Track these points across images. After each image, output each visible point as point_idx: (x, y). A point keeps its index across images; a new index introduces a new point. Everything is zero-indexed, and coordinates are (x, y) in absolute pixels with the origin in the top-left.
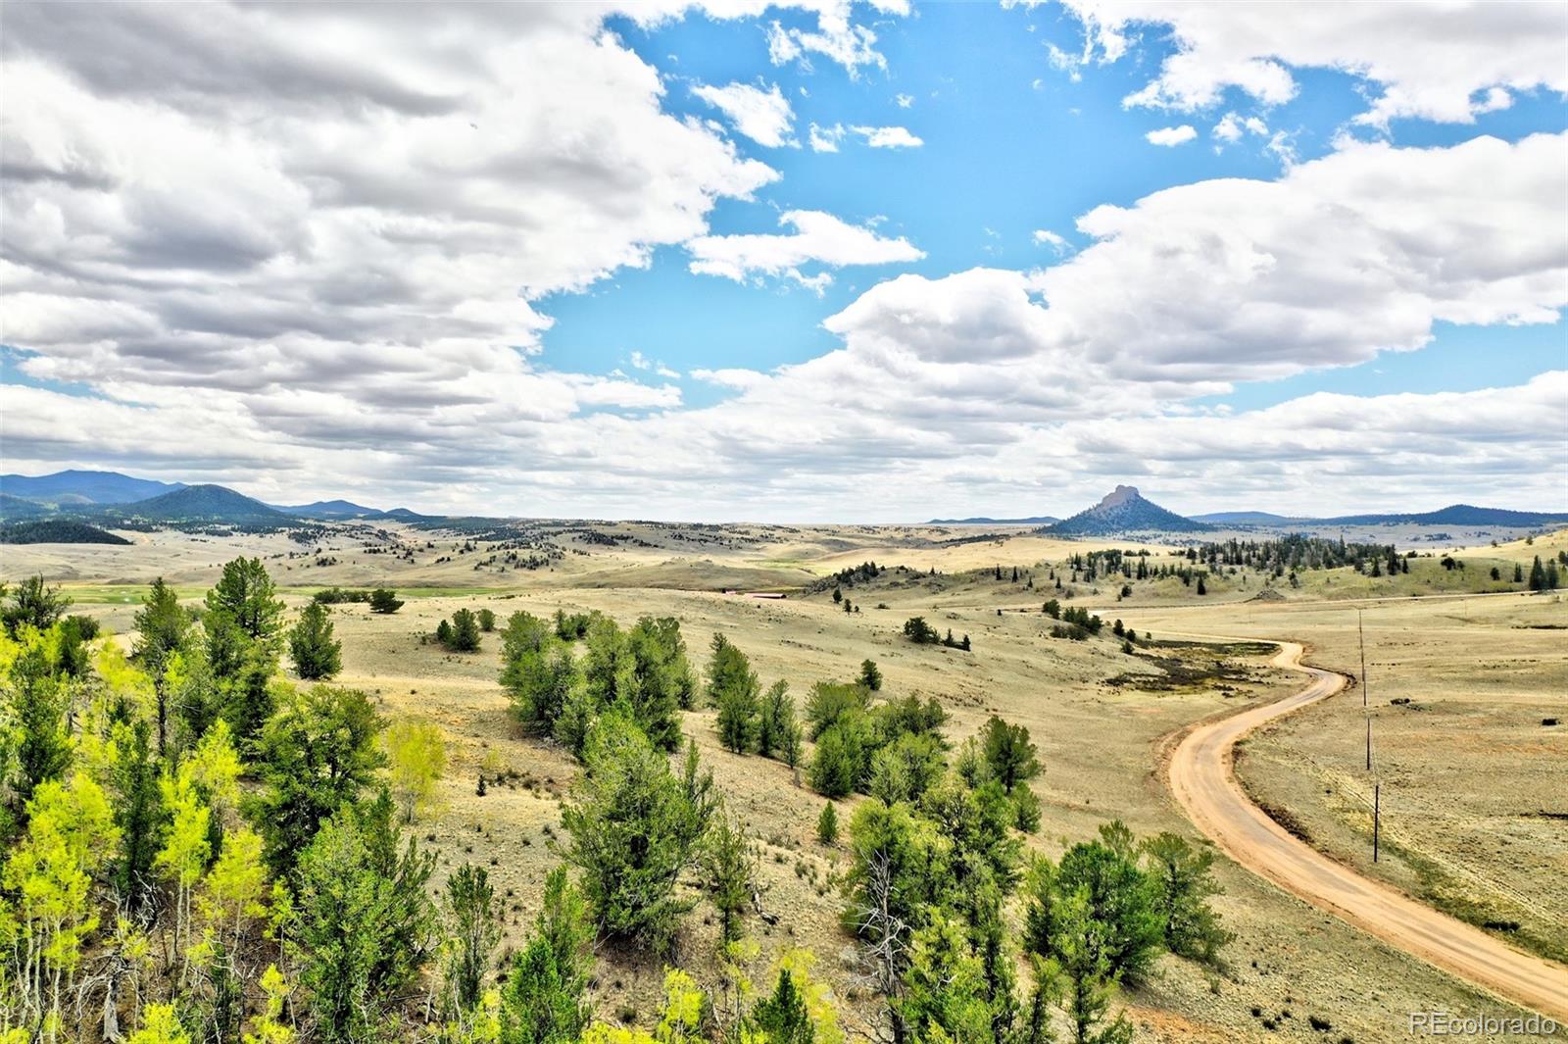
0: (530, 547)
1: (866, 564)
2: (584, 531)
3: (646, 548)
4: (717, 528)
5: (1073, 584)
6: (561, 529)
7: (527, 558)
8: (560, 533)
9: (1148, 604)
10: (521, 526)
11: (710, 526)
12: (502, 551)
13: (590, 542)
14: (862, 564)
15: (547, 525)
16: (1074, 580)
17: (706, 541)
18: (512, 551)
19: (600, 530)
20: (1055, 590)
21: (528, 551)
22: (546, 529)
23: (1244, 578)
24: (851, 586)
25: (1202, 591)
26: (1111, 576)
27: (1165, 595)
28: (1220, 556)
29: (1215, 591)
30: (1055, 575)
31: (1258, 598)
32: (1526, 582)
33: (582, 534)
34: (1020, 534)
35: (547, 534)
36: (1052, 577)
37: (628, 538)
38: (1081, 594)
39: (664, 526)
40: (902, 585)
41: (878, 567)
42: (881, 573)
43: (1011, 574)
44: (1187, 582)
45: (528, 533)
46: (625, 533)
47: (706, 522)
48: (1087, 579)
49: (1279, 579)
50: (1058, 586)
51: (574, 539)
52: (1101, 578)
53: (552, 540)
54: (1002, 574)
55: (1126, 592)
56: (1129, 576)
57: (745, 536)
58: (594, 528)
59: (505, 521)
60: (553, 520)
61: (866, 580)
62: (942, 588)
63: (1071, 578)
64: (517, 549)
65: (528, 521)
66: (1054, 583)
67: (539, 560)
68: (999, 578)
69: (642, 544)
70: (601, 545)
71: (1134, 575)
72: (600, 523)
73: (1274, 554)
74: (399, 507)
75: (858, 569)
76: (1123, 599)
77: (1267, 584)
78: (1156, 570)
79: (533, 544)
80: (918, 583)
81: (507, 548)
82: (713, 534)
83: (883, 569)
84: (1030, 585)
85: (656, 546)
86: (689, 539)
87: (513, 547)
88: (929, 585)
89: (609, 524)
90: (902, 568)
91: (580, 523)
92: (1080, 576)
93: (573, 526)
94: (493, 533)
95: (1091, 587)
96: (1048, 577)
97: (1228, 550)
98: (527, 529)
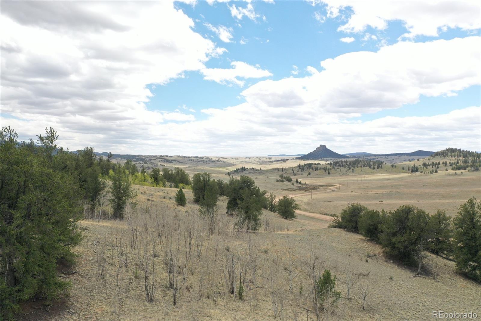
0: (147, 163)
1: (242, 167)
2: (163, 159)
3: (181, 164)
4: (202, 158)
5: (297, 172)
6: (156, 158)
7: (147, 166)
8: (156, 159)
9: (315, 177)
10: (143, 157)
11: (200, 157)
12: (139, 164)
13: (164, 162)
14: (241, 167)
15: (151, 157)
16: (298, 171)
17: (199, 161)
18: (142, 164)
19: (167, 158)
20: (292, 174)
21: (147, 164)
22: (151, 158)
23: (341, 170)
24: (238, 173)
25: (329, 173)
26: (308, 170)
27: (320, 175)
28: (338, 164)
29: (332, 173)
30: (293, 170)
31: (342, 175)
32: (411, 170)
33: (162, 159)
34: (292, 159)
35: (152, 159)
36: (292, 171)
37: (176, 161)
38: (299, 175)
39: (187, 157)
40: (252, 173)
41: (246, 168)
42: (247, 170)
43: (281, 170)
44: (325, 171)
45: (146, 159)
46: (175, 159)
47: (199, 156)
48: (302, 171)
49: (349, 170)
50: (293, 173)
51: (160, 161)
52: (305, 171)
53: (153, 161)
54: (279, 170)
55: (309, 174)
56: (313, 170)
57: (210, 160)
58: (165, 158)
59: (138, 156)
60: (153, 156)
61: (242, 171)
62: (263, 174)
63: (297, 171)
64: (143, 164)
65: (145, 156)
66: (292, 172)
67: (150, 167)
68: (278, 171)
69: (180, 162)
70: (168, 163)
71: (314, 170)
72: (167, 156)
73: (352, 164)
74: (105, 152)
75: (240, 169)
76: (308, 176)
77: (346, 171)
78: (320, 168)
79: (148, 163)
80: (256, 172)
81: (141, 163)
82: (201, 159)
83: (247, 168)
84: (286, 172)
85: (184, 163)
86: (194, 161)
87: (142, 163)
88: (259, 173)
89: (170, 157)
90: (252, 168)
91: (161, 156)
92: (300, 170)
93: (159, 157)
94: (135, 159)
95: (302, 173)
96: (291, 170)
97: (340, 163)
98: (145, 158)
